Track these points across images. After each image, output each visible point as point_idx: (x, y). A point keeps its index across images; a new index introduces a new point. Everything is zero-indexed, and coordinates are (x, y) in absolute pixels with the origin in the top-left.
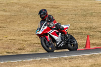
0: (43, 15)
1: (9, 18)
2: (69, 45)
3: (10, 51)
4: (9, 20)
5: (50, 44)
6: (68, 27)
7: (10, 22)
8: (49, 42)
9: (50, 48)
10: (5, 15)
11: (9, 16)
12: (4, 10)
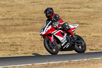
0: (48, 13)
1: (93, 15)
2: (76, 46)
3: (93, 48)
4: (92, 17)
5: (53, 45)
6: (76, 27)
7: (94, 18)
8: (52, 43)
9: (54, 50)
10: (89, 12)
11: (93, 13)
12: (88, 7)
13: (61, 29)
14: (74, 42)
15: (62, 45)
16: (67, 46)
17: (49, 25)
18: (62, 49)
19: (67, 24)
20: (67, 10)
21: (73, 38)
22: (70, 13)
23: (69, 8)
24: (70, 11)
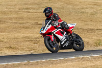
13: (60, 28)
14: (73, 41)
15: (62, 43)
16: (67, 44)
17: (49, 24)
18: (62, 48)
19: (65, 23)
20: (26, 10)
21: (72, 37)
22: (28, 14)
23: (28, 9)
24: (28, 12)
